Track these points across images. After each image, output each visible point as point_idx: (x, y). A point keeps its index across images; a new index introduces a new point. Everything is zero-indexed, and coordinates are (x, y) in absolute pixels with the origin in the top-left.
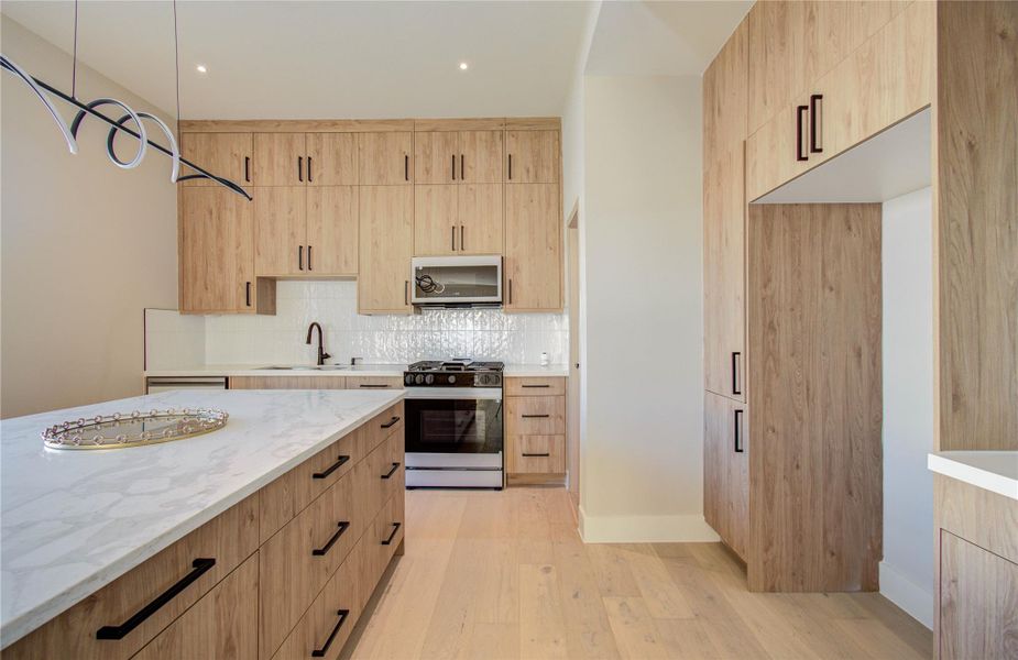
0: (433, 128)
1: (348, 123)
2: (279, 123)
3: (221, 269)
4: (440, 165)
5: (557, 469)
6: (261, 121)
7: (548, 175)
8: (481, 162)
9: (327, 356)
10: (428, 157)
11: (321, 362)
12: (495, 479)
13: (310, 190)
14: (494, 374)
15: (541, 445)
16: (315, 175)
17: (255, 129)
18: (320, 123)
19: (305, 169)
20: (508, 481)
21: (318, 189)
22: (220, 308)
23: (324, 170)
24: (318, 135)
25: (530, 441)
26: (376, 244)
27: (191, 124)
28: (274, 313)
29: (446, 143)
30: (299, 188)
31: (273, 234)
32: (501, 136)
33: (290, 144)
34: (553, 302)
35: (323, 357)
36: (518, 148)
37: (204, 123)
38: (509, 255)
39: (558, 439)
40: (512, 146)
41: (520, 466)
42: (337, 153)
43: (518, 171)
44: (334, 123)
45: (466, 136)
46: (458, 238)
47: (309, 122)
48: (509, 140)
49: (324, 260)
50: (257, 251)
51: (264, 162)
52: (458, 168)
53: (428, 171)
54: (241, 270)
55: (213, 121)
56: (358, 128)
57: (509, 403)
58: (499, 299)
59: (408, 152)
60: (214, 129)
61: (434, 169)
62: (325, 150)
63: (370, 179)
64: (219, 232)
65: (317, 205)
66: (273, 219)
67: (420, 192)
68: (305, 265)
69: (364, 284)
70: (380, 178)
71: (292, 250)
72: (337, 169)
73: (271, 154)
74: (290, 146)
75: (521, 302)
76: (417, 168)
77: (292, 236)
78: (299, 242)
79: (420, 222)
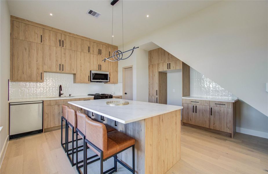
0: (95, 42)
1: (74, 34)
2: (52, 28)
3: (30, 67)
4: (96, 51)
6: (46, 26)
8: (104, 51)
9: (62, 94)
10: (93, 48)
13: (63, 50)
16: (64, 46)
17: (44, 28)
18: (66, 32)
19: (61, 43)
21: (65, 49)
23: (67, 44)
24: (66, 35)
26: (81, 66)
27: (17, 18)
29: (97, 46)
30: (59, 48)
31: (50, 59)
32: (108, 48)
33: (56, 35)
35: (60, 95)
37: (24, 20)
42: (71, 41)
43: (111, 55)
44: (70, 33)
45: (101, 46)
46: (100, 67)
47: (62, 31)
48: (110, 49)
49: (67, 68)
50: (44, 64)
51: (47, 38)
52: (100, 52)
53: (93, 51)
54: (38, 69)
55: (27, 20)
56: (76, 37)
58: (108, 81)
59: (89, 46)
60: (27, 23)
61: (95, 51)
62: (67, 40)
63: (80, 50)
64: (29, 55)
65: (65, 54)
66: (50, 55)
67: (92, 55)
68: (61, 69)
69: (78, 76)
70: (82, 50)
71: (56, 65)
72: (71, 46)
73: (49, 36)
74: (56, 36)
75: (111, 81)
76: (91, 50)
77: (57, 60)
78: (59, 62)
79: (92, 62)
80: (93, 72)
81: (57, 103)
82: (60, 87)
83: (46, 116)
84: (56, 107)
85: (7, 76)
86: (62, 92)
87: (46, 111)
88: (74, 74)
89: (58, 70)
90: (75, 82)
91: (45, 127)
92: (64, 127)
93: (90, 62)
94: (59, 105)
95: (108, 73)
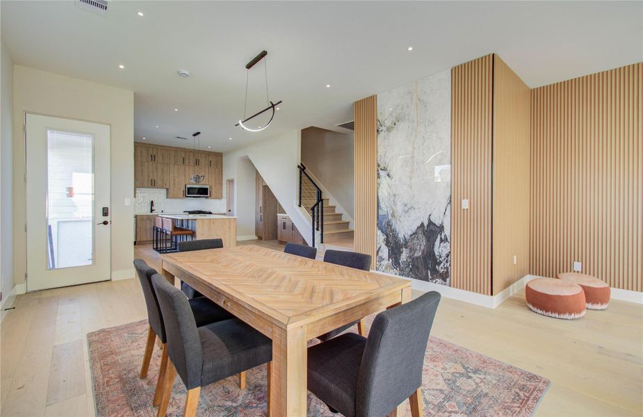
0: (191, 151)
1: (166, 147)
2: (144, 144)
4: (192, 161)
7: (219, 166)
8: (203, 161)
10: (189, 159)
11: (151, 212)
13: (154, 164)
16: (156, 160)
18: (158, 146)
19: (153, 158)
21: (157, 163)
23: (159, 158)
24: (157, 149)
26: (174, 180)
29: (194, 156)
30: (151, 163)
32: (208, 156)
34: (220, 197)
35: (152, 211)
36: (213, 159)
38: (211, 186)
42: (163, 155)
43: (212, 165)
44: (162, 146)
45: (199, 154)
46: (197, 179)
47: (154, 145)
48: (210, 157)
49: (159, 182)
52: (197, 163)
53: (189, 162)
56: (169, 148)
58: (208, 195)
59: (184, 157)
62: (159, 153)
63: (173, 163)
65: (156, 168)
66: (142, 171)
67: (187, 168)
68: (153, 184)
69: (171, 191)
70: (176, 163)
71: (148, 180)
72: (163, 159)
73: (141, 153)
74: (148, 150)
75: (213, 197)
76: (187, 161)
77: (148, 176)
78: (151, 178)
79: (187, 175)
80: (188, 186)
81: (148, 217)
82: (152, 202)
83: (138, 230)
84: (148, 222)
86: (153, 208)
87: (139, 225)
88: (167, 189)
89: (150, 184)
90: (167, 198)
91: (138, 240)
92: (155, 242)
93: (185, 176)
94: (151, 221)
95: (208, 187)
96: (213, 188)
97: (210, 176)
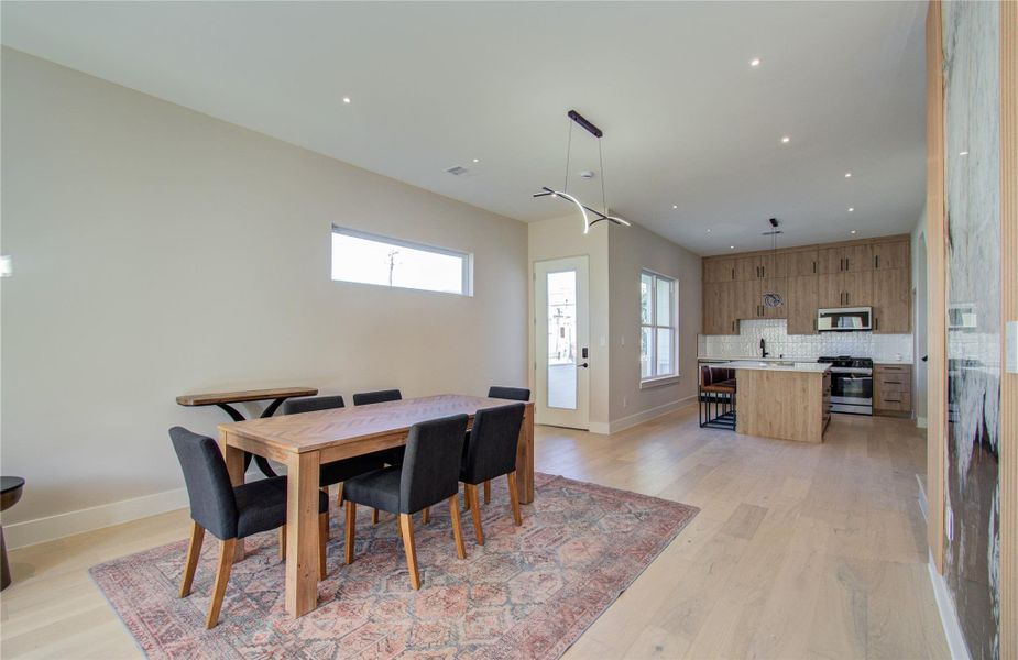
0: (830, 247)
1: (783, 249)
2: (747, 253)
4: (834, 264)
5: (907, 409)
7: (902, 264)
8: (857, 261)
10: (827, 261)
11: (764, 356)
12: (869, 410)
13: (763, 280)
14: (867, 363)
15: (895, 397)
16: (765, 274)
17: (736, 257)
18: (768, 251)
19: (761, 272)
20: (876, 413)
21: (767, 280)
22: (720, 332)
23: (770, 272)
24: (768, 257)
25: (889, 395)
26: (797, 303)
27: (708, 258)
28: (738, 334)
29: (838, 253)
30: (757, 281)
31: (745, 300)
32: (871, 247)
33: (753, 262)
34: (905, 329)
35: (764, 354)
36: (882, 252)
37: (714, 257)
38: (876, 304)
39: (907, 395)
40: (877, 251)
41: (884, 406)
42: (777, 264)
43: (882, 263)
44: (776, 250)
45: (849, 249)
46: (844, 299)
47: (763, 251)
48: (876, 249)
49: (771, 309)
50: (737, 308)
51: (740, 270)
53: (826, 268)
55: (717, 256)
56: (787, 251)
57: (877, 376)
58: (870, 327)
59: (815, 260)
60: (717, 259)
61: (830, 266)
62: (770, 262)
63: (794, 274)
64: (720, 301)
65: (766, 287)
66: (745, 294)
67: (822, 279)
68: (761, 313)
70: (800, 273)
71: (753, 307)
72: (777, 271)
73: (744, 266)
75: (883, 329)
76: (821, 268)
77: (754, 301)
78: (758, 303)
79: (822, 292)
82: (763, 341)
85: (700, 329)
88: (790, 319)
89: (757, 314)
93: (818, 292)
95: (868, 310)
96: (885, 311)
97: (876, 286)
